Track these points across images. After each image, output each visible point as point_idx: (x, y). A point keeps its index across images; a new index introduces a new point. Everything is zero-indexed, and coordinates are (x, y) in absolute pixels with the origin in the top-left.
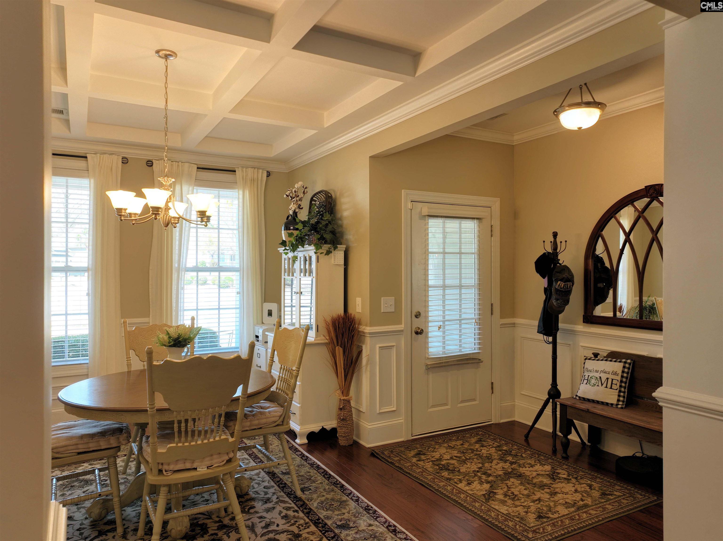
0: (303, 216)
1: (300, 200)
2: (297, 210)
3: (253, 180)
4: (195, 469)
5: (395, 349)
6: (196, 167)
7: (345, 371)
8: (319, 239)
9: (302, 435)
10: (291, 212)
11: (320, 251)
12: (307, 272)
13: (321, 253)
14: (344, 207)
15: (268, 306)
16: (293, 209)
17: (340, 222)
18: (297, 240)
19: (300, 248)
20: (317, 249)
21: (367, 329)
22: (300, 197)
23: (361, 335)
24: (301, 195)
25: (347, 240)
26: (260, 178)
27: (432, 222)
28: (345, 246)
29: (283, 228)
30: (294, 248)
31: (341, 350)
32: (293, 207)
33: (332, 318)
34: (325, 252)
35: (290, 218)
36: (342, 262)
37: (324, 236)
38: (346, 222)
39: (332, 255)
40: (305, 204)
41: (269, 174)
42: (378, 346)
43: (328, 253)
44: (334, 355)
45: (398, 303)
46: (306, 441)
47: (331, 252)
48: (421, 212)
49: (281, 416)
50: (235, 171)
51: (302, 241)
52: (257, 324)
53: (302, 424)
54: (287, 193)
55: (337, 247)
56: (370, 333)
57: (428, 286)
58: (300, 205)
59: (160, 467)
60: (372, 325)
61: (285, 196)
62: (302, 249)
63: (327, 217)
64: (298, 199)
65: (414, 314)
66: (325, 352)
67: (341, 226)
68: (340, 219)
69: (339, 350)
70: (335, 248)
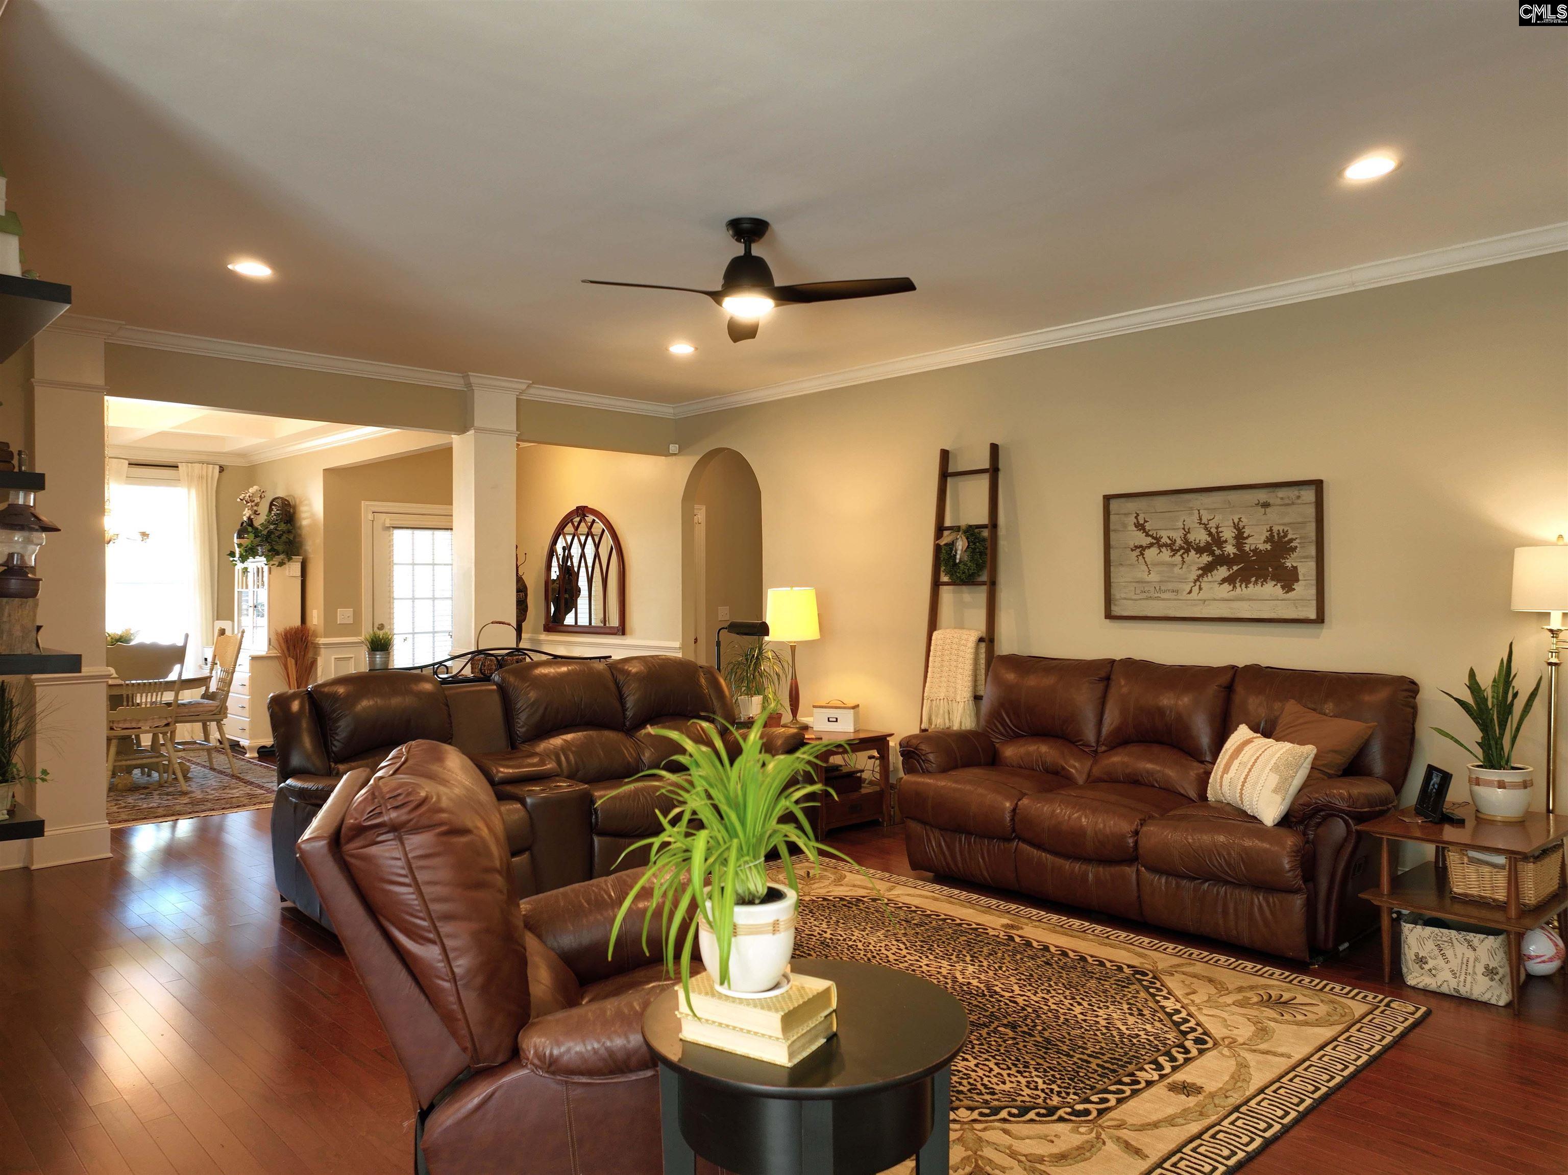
0: (259, 521)
1: (257, 505)
2: (252, 517)
3: (201, 477)
4: (140, 728)
5: (353, 660)
6: (127, 462)
7: (297, 683)
8: (269, 551)
9: (251, 749)
10: (245, 519)
11: (272, 563)
12: (259, 584)
13: (273, 565)
14: (304, 515)
15: (220, 624)
16: (248, 515)
17: (299, 531)
18: (246, 551)
19: (251, 559)
20: (268, 561)
21: (322, 641)
22: (256, 501)
23: (316, 647)
24: (257, 500)
25: (305, 551)
26: (210, 475)
27: (397, 533)
28: (301, 557)
29: (236, 535)
30: (243, 559)
31: (293, 661)
32: (247, 513)
33: (285, 629)
34: (277, 563)
35: (245, 524)
36: (299, 574)
37: (275, 548)
38: (305, 532)
39: (287, 566)
40: (264, 509)
41: (222, 469)
42: (333, 657)
43: (281, 564)
44: (286, 668)
45: (357, 615)
46: (256, 755)
47: (285, 564)
48: (384, 523)
49: (218, 707)
50: (177, 467)
51: (253, 552)
52: (207, 644)
53: (251, 738)
54: (241, 497)
55: (292, 559)
56: (324, 644)
57: (393, 598)
58: (256, 511)
59: (111, 725)
60: (326, 636)
61: (239, 500)
62: (253, 560)
63: (282, 527)
64: (253, 504)
65: (376, 625)
66: (277, 666)
67: (300, 535)
68: (300, 528)
69: (291, 662)
70: (290, 559)
